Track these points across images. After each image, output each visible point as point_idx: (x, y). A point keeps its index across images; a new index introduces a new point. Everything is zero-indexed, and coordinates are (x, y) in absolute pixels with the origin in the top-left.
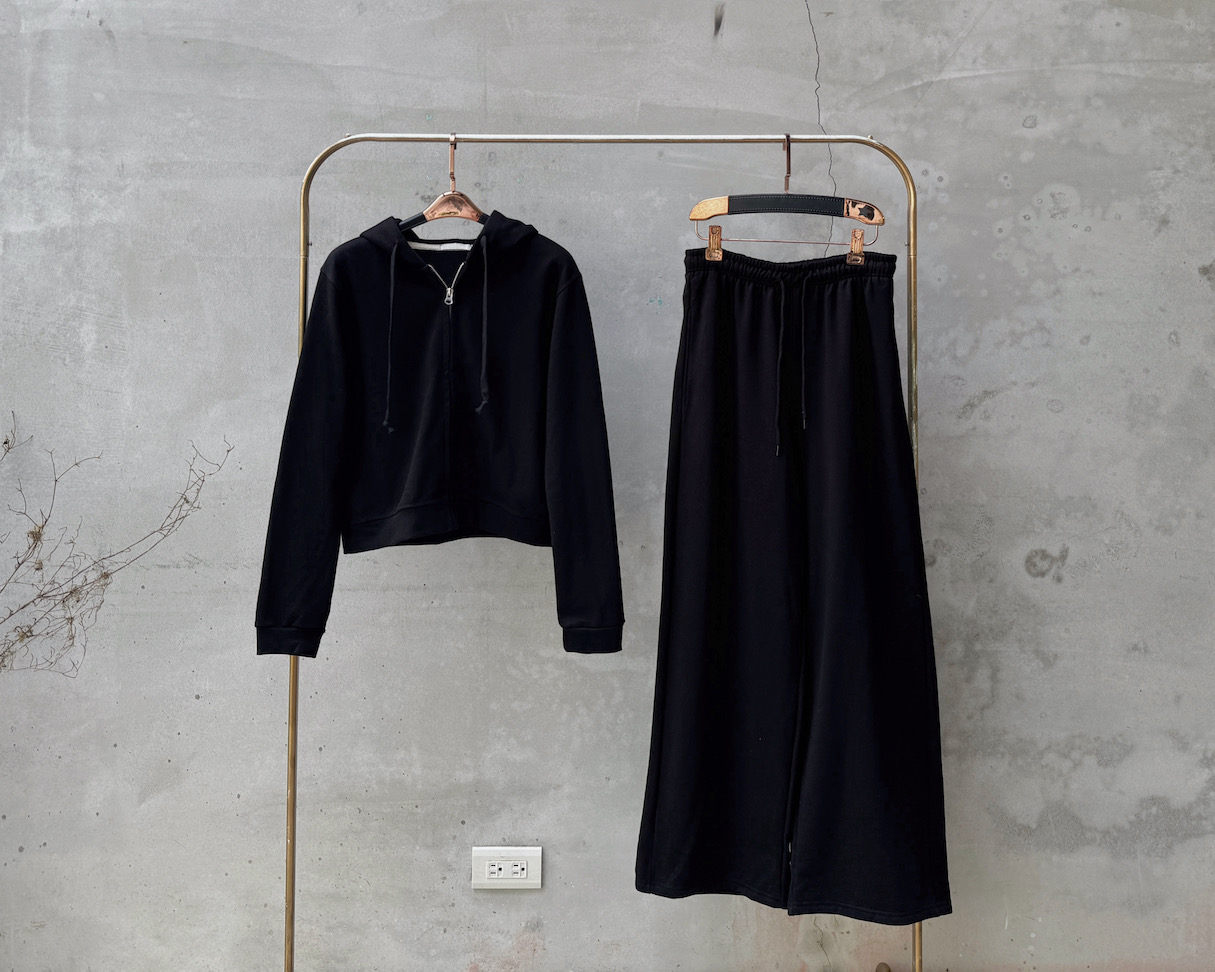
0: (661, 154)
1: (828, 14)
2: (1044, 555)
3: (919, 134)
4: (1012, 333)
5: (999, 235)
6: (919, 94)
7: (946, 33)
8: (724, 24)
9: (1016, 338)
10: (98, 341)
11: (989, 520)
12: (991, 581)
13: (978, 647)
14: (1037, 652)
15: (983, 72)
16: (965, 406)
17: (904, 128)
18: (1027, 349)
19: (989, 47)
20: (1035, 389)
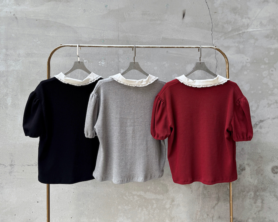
0: (167, 52)
1: (215, 12)
2: (277, 167)
3: (241, 46)
4: (268, 104)
5: (265, 76)
6: (241, 35)
7: (249, 18)
8: (186, 15)
9: (269, 105)
10: (12, 102)
11: (261, 157)
12: (262, 175)
13: (258, 194)
14: (275, 195)
15: (259, 29)
16: (254, 125)
17: (237, 45)
18: (272, 108)
19: (261, 22)
20: (275, 120)
